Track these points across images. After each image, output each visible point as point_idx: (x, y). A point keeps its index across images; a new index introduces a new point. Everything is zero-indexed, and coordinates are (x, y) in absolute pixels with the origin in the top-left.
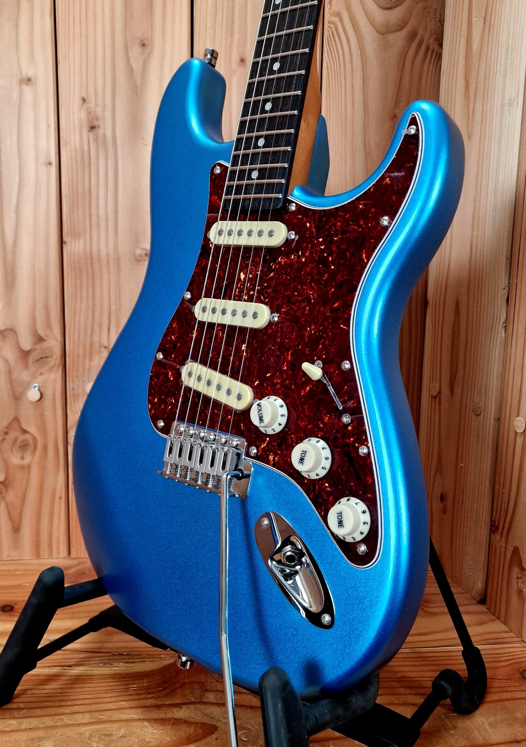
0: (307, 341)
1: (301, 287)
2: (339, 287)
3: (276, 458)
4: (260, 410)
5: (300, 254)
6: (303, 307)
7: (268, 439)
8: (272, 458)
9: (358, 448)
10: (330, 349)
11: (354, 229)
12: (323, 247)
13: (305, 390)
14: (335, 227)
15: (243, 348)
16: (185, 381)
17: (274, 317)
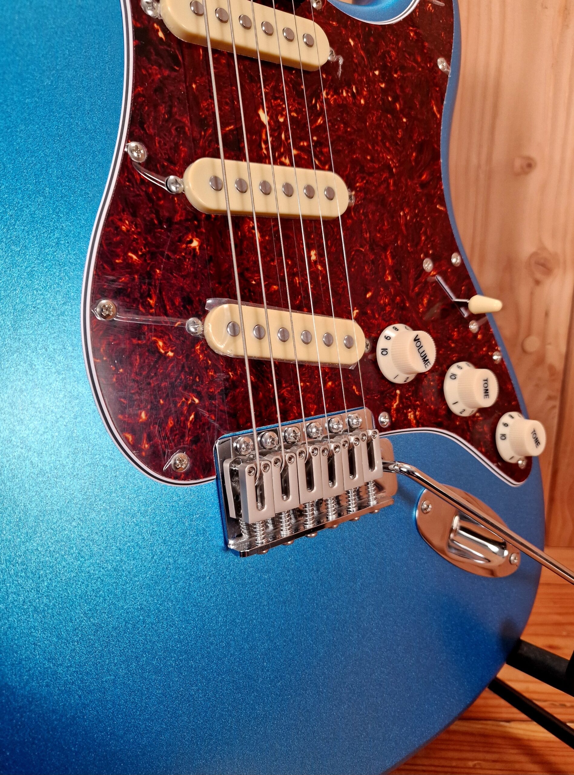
0: (405, 232)
1: (373, 147)
3: (417, 413)
4: (420, 347)
5: (354, 90)
6: (384, 181)
7: (398, 392)
8: (412, 416)
9: (492, 356)
10: (434, 241)
11: (413, 68)
12: (383, 86)
13: (422, 304)
14: (390, 57)
15: (313, 258)
16: (227, 347)
17: (350, 197)
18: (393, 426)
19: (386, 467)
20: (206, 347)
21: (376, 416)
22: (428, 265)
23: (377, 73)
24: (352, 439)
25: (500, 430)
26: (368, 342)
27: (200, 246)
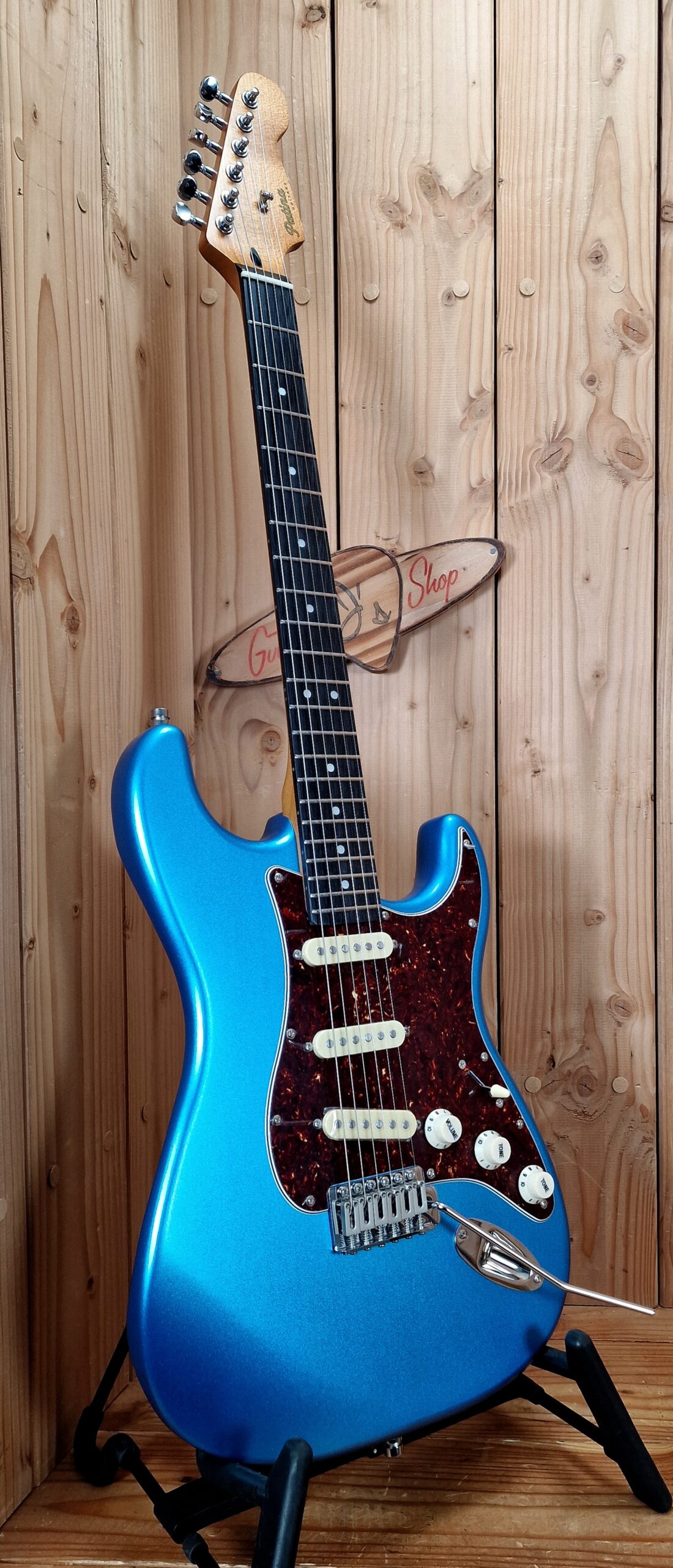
0: (445, 1045)
1: (423, 994)
2: (456, 986)
4: (450, 1126)
5: (410, 962)
6: (430, 1014)
7: (441, 1154)
8: (451, 1170)
9: (516, 1123)
10: (467, 1047)
11: (451, 933)
12: (429, 952)
13: (458, 1092)
14: (434, 932)
15: (384, 1073)
16: (334, 1135)
17: (407, 1031)
18: (437, 1178)
19: (429, 1206)
20: (323, 1135)
21: (425, 1170)
22: (462, 1064)
23: (425, 945)
24: (407, 1187)
25: (521, 1179)
26: (420, 1122)
27: (321, 1078)
